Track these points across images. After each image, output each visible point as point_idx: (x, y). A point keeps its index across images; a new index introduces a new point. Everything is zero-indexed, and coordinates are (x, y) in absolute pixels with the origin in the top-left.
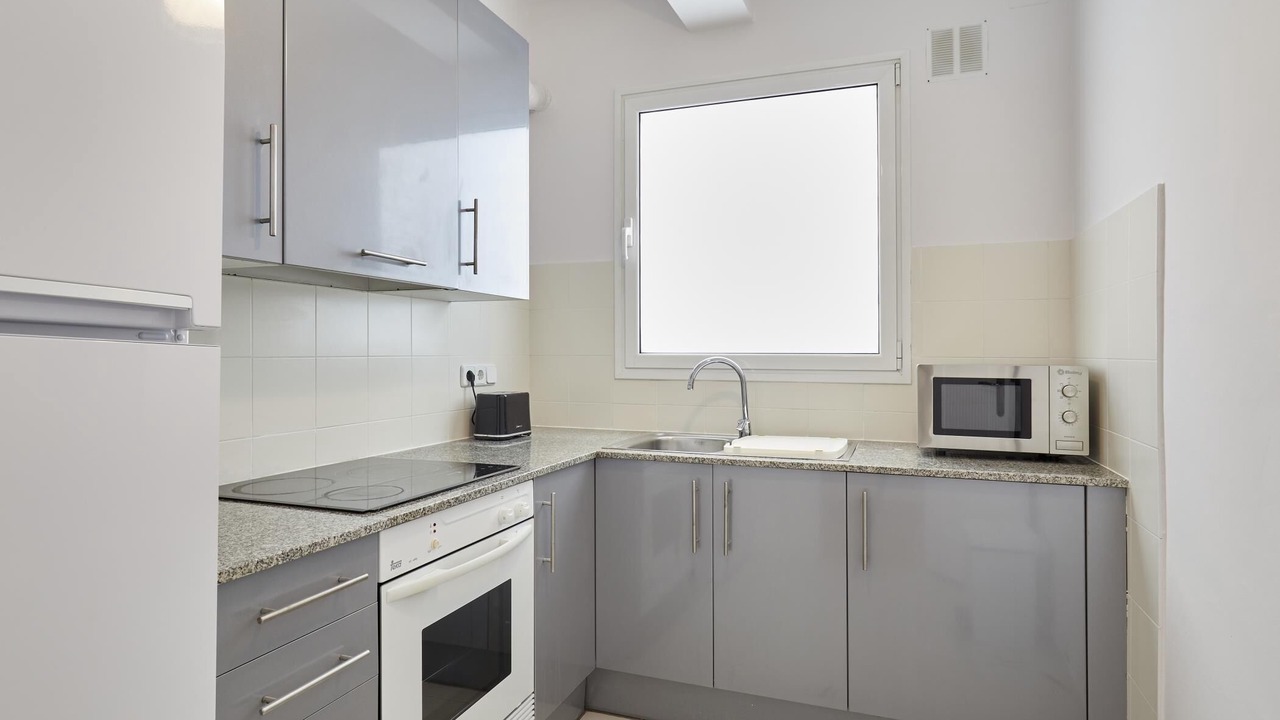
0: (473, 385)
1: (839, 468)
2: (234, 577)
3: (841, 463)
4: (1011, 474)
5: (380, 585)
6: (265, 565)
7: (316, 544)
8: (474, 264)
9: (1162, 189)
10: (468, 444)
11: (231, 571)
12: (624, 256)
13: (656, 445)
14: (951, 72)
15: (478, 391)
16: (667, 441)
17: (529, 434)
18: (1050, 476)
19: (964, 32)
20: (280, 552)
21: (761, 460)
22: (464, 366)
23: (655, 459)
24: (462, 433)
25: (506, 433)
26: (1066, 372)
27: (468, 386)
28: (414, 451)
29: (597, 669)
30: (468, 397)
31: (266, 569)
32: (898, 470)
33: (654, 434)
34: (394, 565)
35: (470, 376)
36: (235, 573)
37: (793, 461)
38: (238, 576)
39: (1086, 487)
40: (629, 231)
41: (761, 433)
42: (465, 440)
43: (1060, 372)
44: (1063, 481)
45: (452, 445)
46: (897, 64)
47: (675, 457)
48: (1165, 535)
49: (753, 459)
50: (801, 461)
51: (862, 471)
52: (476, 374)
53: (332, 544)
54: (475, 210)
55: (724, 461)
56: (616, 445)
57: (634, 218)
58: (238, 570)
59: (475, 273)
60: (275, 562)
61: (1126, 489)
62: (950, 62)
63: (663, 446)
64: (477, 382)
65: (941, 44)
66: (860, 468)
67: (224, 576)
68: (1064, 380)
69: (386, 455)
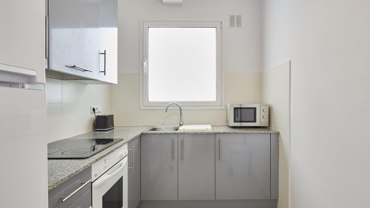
0: (95, 113)
1: (213, 133)
2: (54, 187)
3: (214, 132)
4: (255, 132)
5: (92, 183)
6: (63, 181)
7: (77, 171)
8: (105, 72)
9: (290, 61)
10: (93, 132)
11: (53, 185)
12: (144, 71)
13: (154, 129)
14: (234, 27)
15: (97, 114)
16: (158, 128)
17: (113, 128)
18: (259, 132)
19: (237, 16)
20: (67, 176)
21: (192, 132)
22: (92, 106)
23: (154, 134)
24: (91, 129)
25: (107, 128)
26: (264, 105)
27: (93, 113)
28: (77, 136)
29: (141, 201)
30: (93, 116)
31: (64, 182)
32: (228, 132)
33: (153, 126)
34: (96, 175)
35: (94, 110)
36: (54, 185)
37: (201, 132)
38: (56, 186)
39: (271, 134)
40: (145, 64)
41: (186, 124)
42: (91, 132)
43: (263, 105)
44: (266, 133)
45: (88, 133)
46: (221, 22)
47: (167, 133)
48: (290, 144)
49: (190, 132)
50: (203, 132)
51: (219, 133)
52: (95, 109)
53: (81, 171)
54: (105, 54)
55: (181, 133)
56: (146, 130)
57: (146, 59)
58: (56, 184)
59: (105, 75)
60: (66, 179)
61: (279, 134)
62: (234, 24)
63: (157, 129)
64: (96, 112)
65: (232, 18)
66: (219, 132)
67: (51, 187)
68: (263, 107)
69: (68, 138)
